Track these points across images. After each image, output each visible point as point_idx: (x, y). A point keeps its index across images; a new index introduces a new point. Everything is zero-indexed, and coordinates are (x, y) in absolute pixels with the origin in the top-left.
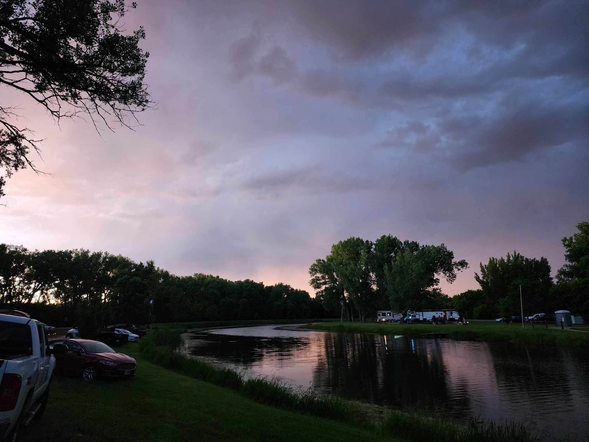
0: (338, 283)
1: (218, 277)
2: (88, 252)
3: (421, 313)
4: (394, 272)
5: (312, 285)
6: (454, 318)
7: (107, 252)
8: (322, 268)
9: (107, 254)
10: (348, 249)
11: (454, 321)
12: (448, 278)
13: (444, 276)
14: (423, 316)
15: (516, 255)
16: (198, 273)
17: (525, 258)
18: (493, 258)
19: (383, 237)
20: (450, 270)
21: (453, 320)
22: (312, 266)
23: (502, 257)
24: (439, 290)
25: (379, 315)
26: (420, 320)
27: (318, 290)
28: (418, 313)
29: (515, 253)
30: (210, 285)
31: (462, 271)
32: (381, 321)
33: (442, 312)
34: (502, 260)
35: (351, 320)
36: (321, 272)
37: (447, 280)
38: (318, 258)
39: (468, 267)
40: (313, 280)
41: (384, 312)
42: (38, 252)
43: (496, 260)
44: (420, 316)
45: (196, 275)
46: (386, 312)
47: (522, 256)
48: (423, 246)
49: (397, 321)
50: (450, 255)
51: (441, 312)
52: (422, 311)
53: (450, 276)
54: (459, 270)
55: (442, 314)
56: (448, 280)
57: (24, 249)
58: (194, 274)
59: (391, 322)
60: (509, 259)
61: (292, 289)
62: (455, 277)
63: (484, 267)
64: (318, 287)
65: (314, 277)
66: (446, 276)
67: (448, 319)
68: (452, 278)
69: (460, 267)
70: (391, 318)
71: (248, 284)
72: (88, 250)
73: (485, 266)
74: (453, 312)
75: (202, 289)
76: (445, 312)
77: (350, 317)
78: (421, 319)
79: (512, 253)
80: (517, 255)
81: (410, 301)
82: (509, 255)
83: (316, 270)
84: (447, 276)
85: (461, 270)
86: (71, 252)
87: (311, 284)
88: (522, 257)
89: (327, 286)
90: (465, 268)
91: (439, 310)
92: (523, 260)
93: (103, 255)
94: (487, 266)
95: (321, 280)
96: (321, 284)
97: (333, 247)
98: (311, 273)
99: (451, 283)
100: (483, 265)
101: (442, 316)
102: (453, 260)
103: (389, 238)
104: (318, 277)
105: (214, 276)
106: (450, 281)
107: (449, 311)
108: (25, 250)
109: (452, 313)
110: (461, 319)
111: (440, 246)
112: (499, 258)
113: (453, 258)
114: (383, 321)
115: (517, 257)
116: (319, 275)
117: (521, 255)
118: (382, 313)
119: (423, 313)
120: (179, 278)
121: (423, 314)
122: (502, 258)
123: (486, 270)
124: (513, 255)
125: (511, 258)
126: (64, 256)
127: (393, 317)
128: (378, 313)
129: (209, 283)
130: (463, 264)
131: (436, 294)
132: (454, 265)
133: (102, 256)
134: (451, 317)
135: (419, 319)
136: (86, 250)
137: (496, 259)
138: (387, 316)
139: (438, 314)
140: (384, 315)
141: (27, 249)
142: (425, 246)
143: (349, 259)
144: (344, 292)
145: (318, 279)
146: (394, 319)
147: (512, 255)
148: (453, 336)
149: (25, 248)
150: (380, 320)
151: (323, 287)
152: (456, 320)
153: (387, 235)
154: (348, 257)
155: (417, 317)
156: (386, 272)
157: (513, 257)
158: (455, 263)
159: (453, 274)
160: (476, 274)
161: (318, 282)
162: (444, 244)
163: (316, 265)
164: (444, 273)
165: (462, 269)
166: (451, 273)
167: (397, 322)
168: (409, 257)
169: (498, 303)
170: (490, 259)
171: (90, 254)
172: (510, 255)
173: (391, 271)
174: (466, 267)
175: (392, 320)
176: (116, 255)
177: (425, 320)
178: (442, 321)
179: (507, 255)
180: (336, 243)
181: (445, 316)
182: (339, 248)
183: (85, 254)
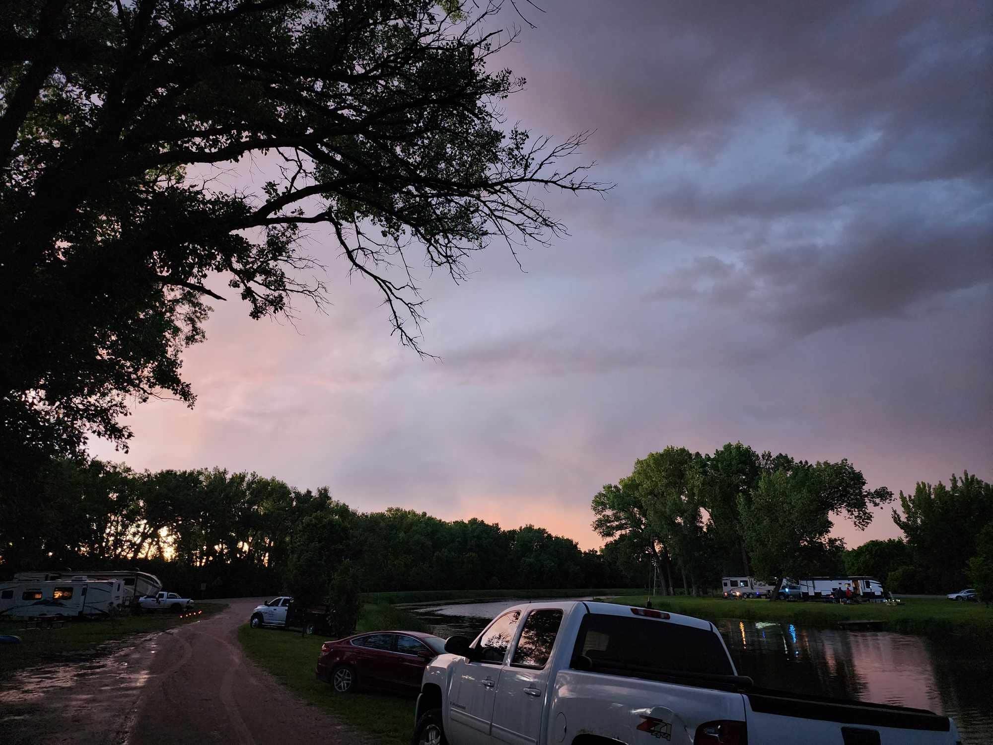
0: (643, 527)
1: (425, 514)
2: (225, 472)
3: (810, 583)
4: (757, 509)
5: (597, 530)
6: (874, 593)
7: (254, 472)
8: (615, 500)
9: (254, 476)
10: (665, 468)
11: (873, 598)
12: (856, 520)
13: (848, 516)
14: (814, 589)
15: (968, 479)
16: (394, 507)
17: (983, 484)
18: (924, 484)
19: (728, 447)
20: (861, 505)
21: (870, 596)
22: (596, 497)
23: (940, 482)
24: (839, 542)
25: (726, 585)
26: (810, 594)
27: (610, 539)
28: (804, 582)
29: (966, 475)
30: (414, 528)
31: (882, 508)
32: (731, 596)
33: (851, 582)
34: (941, 487)
35: (668, 594)
36: (612, 507)
37: (855, 524)
38: (607, 483)
39: (893, 499)
40: (600, 521)
41: (734, 579)
42: (149, 473)
43: (930, 487)
44: (808, 587)
45: (390, 510)
46: (739, 579)
47: (979, 479)
48: (801, 462)
49: (759, 596)
50: (858, 479)
51: (847, 582)
52: (813, 580)
53: (861, 517)
54: (876, 505)
55: (849, 584)
56: (857, 523)
57: (127, 468)
58: (387, 509)
59: (748, 597)
60: (955, 487)
61: (550, 536)
62: (870, 517)
63: (908, 499)
64: (609, 534)
65: (599, 516)
66: (853, 516)
67: (862, 594)
68: (864, 519)
69: (878, 500)
70: (748, 590)
71: (475, 526)
72: (225, 470)
73: (910, 497)
74: (870, 581)
75: (402, 535)
76: (855, 581)
77: (667, 586)
78: (812, 593)
79: (960, 475)
80: (969, 477)
81: (791, 561)
82: (955, 478)
83: (603, 504)
84: (855, 517)
85: (880, 506)
86: (200, 473)
87: (596, 528)
88: (979, 482)
89: (623, 532)
90: (888, 501)
91: (844, 577)
92: (980, 487)
93: (249, 478)
94: (913, 498)
95: (613, 521)
96: (613, 528)
97: (637, 463)
98: (595, 509)
99: (863, 530)
100: (906, 495)
101: (851, 589)
102: (865, 488)
103: (738, 447)
104: (608, 516)
105: (417, 512)
106: (861, 526)
107: (863, 579)
108: (128, 470)
109: (868, 585)
110: (885, 595)
111: (840, 462)
112: (934, 483)
113: (864, 483)
114: (737, 596)
115: (971, 482)
116: (609, 512)
117: (977, 479)
118: (731, 581)
119: (813, 583)
120: (367, 516)
121: (814, 585)
122: (940, 484)
123: (911, 505)
124: (963, 479)
125: (959, 484)
126: (190, 479)
127: (752, 588)
128: (723, 582)
129: (412, 524)
130: (883, 494)
131: (836, 548)
132: (866, 496)
133: (246, 479)
134: (868, 590)
135: (808, 593)
136: (221, 470)
137: (928, 484)
138: (739, 586)
139: (845, 585)
140: (734, 584)
141: (132, 469)
142: (804, 463)
143: (667, 485)
144: (655, 544)
145: (607, 519)
146: (753, 591)
147: (960, 478)
148: (898, 627)
149: (129, 467)
150: (729, 595)
151: (618, 534)
152: (878, 597)
153: (734, 443)
154: (665, 481)
155: (804, 589)
156: (740, 508)
157: (962, 481)
158: (869, 494)
159: (865, 513)
160: (895, 512)
161: (608, 524)
162: (846, 460)
163: (604, 495)
164: (849, 511)
165: (881, 504)
166: (862, 511)
167: (761, 598)
168: (784, 483)
169: (968, 565)
170: (918, 484)
171: (229, 476)
172: (957, 478)
173: (749, 508)
174: (891, 500)
175: (750, 594)
176: (267, 477)
177: (818, 595)
178: (852, 596)
179: (952, 478)
180: (644, 457)
181: (856, 588)
182: (648, 465)
183: (220, 476)
